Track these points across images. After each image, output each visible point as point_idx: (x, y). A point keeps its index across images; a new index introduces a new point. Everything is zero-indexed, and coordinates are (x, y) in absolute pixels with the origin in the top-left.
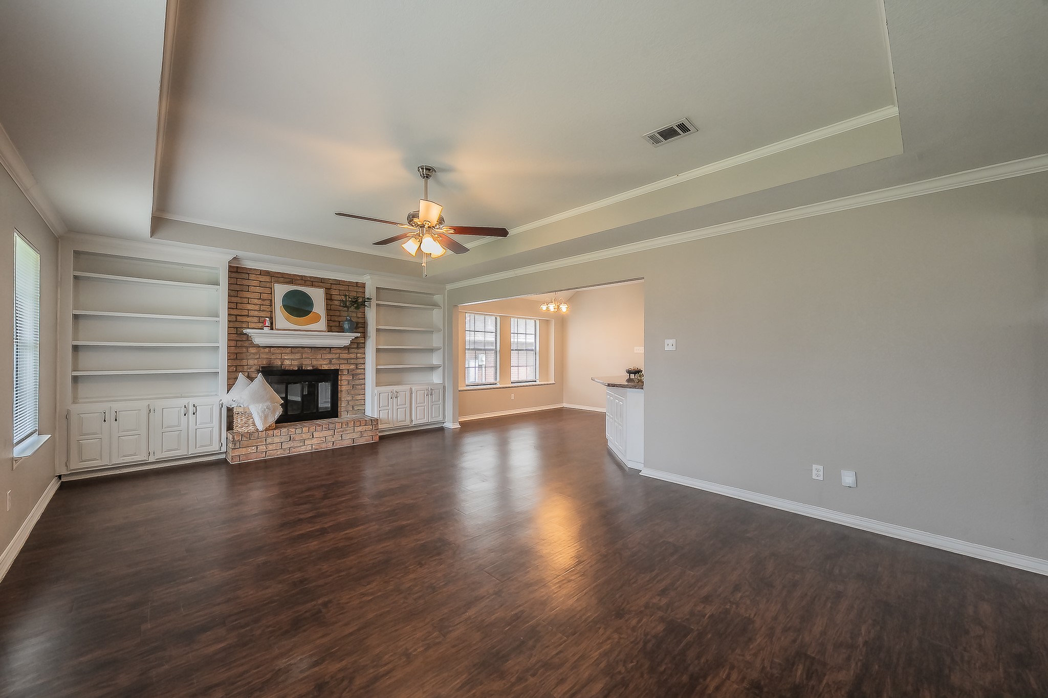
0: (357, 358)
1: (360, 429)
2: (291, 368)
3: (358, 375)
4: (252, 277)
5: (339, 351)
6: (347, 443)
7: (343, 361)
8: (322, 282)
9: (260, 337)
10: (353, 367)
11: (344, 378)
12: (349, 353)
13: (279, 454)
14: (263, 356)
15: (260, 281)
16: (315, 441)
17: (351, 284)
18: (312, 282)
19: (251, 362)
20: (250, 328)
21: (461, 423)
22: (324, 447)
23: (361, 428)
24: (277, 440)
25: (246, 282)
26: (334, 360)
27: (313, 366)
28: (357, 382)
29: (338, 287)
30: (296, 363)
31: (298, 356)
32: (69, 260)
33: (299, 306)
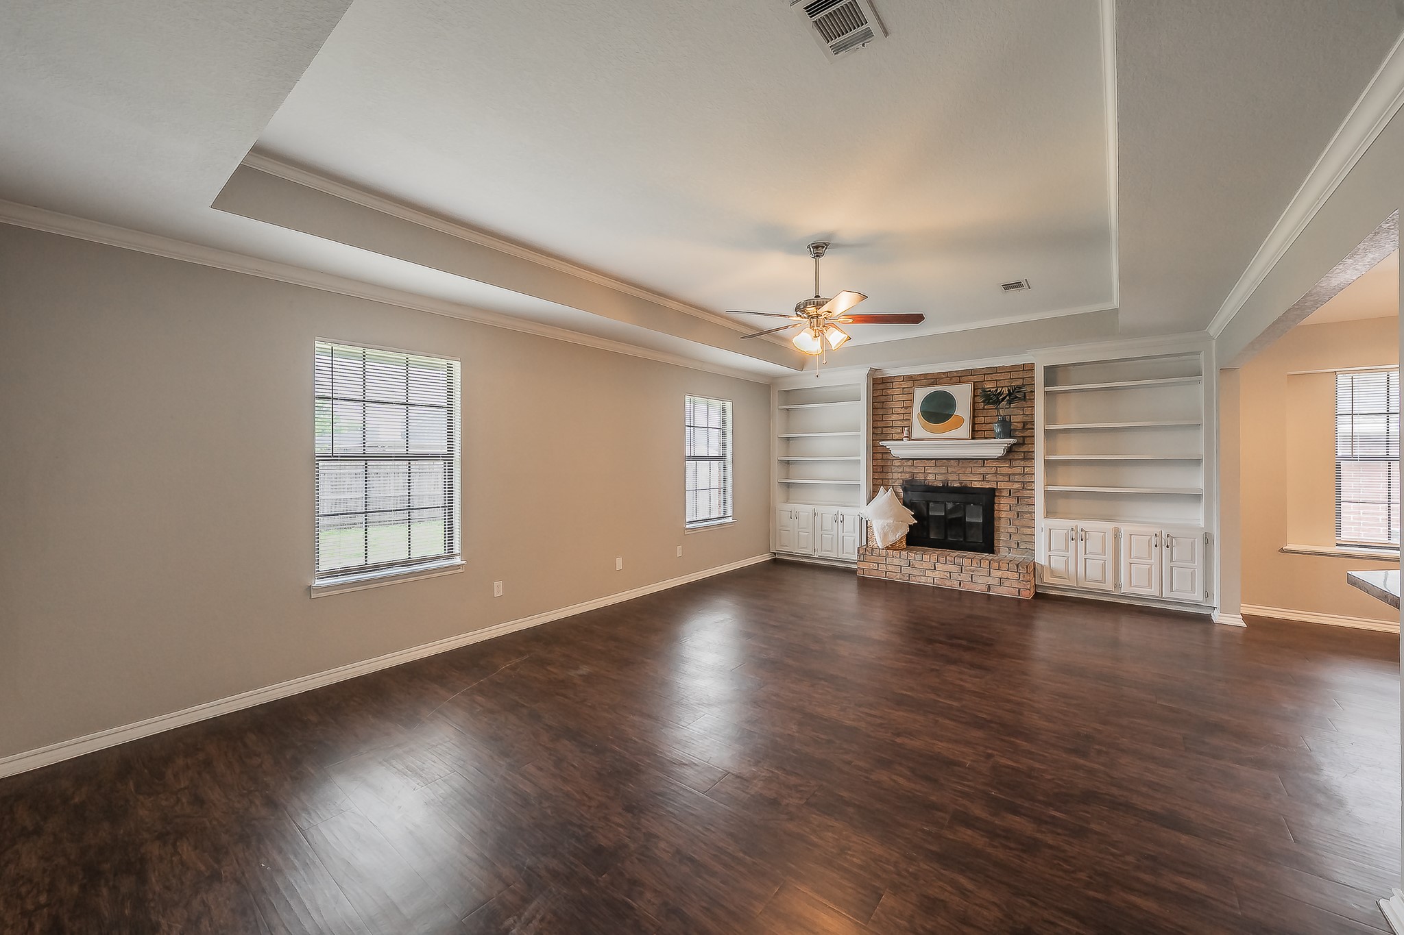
0: (1024, 474)
1: (999, 574)
2: (935, 484)
3: (1023, 497)
4: (896, 385)
5: (995, 464)
6: (979, 588)
7: (1001, 478)
8: (971, 375)
9: (899, 449)
10: (1017, 486)
11: (1003, 500)
12: (1011, 466)
13: (897, 577)
14: (907, 470)
15: (903, 388)
16: (937, 574)
17: (1014, 368)
18: (960, 377)
19: (895, 476)
20: (895, 440)
21: (1246, 617)
22: (948, 584)
23: (1000, 572)
24: (896, 562)
25: (889, 392)
26: (989, 475)
27: (961, 483)
28: (1025, 509)
29: (994, 377)
30: (940, 478)
31: (943, 470)
32: (775, 398)
33: (939, 410)
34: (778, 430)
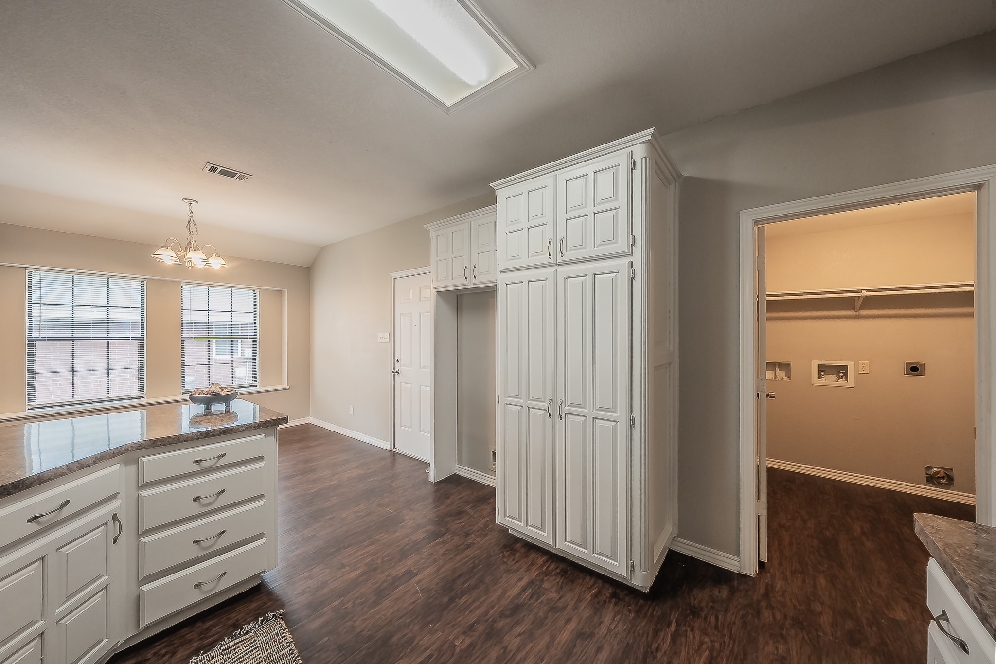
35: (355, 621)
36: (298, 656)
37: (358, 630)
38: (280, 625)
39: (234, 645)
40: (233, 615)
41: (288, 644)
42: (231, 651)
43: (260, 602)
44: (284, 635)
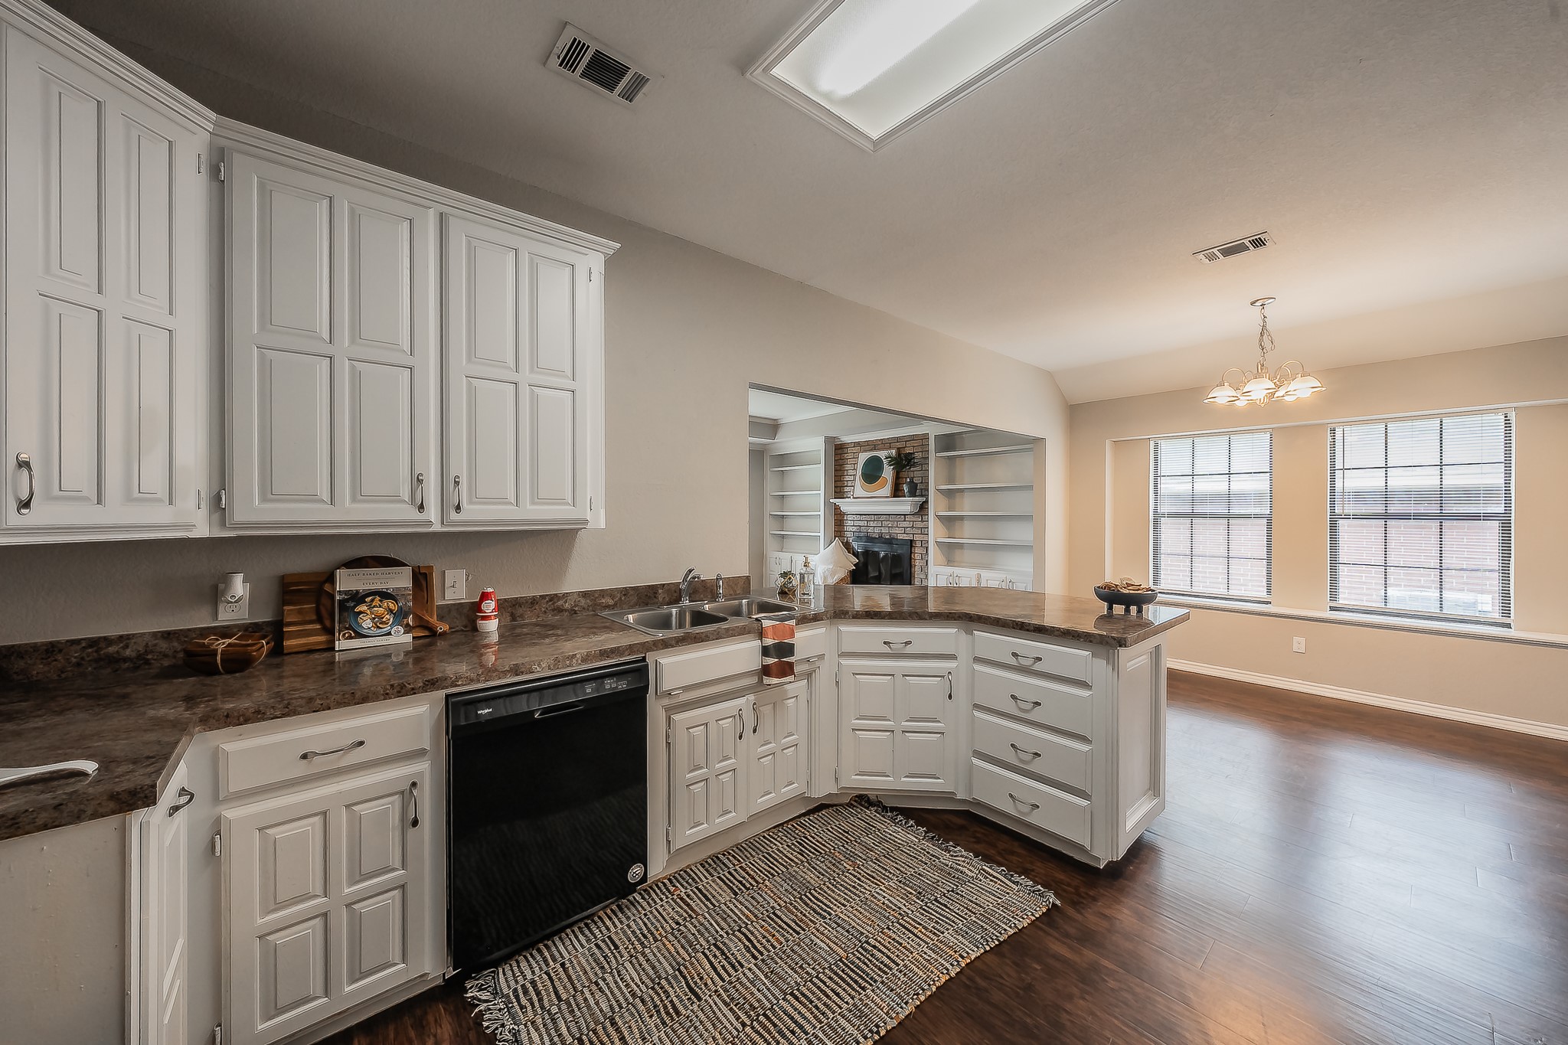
0: (925, 527)
3: (924, 547)
4: (849, 450)
5: (910, 519)
7: (914, 531)
8: (896, 442)
11: (916, 550)
12: (918, 520)
14: (856, 523)
15: (853, 453)
18: (888, 444)
20: (845, 498)
25: (844, 456)
26: (907, 528)
27: (891, 535)
30: (877, 530)
32: (767, 461)
33: (872, 473)
34: (771, 488)
35: (1084, 999)
36: (998, 940)
37: (1068, 1006)
38: (1038, 909)
39: (994, 877)
40: (1039, 864)
41: (1013, 925)
42: (987, 878)
43: (1068, 880)
44: (1025, 917)
